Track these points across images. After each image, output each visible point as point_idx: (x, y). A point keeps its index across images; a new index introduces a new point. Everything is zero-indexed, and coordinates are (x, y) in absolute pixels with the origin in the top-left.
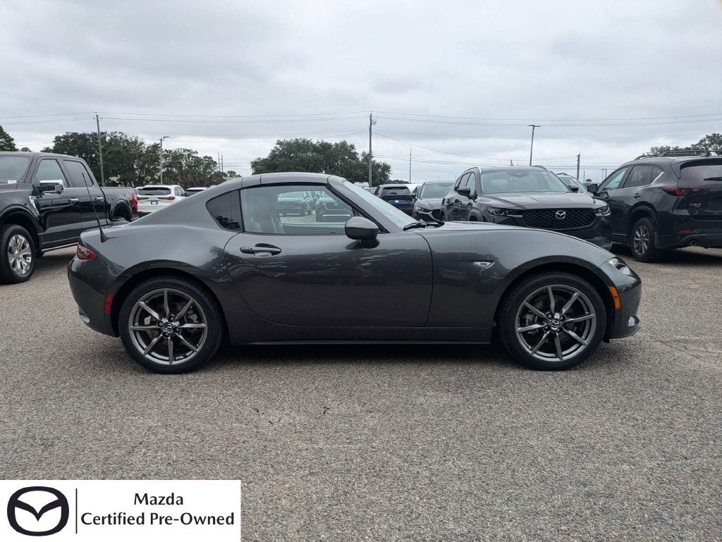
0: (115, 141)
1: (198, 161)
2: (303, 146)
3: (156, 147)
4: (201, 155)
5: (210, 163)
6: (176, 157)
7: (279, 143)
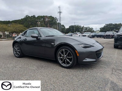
0: (77, 26)
1: (90, 29)
2: (111, 25)
3: (83, 27)
4: (91, 28)
5: (92, 29)
6: (86, 28)
7: (106, 24)
